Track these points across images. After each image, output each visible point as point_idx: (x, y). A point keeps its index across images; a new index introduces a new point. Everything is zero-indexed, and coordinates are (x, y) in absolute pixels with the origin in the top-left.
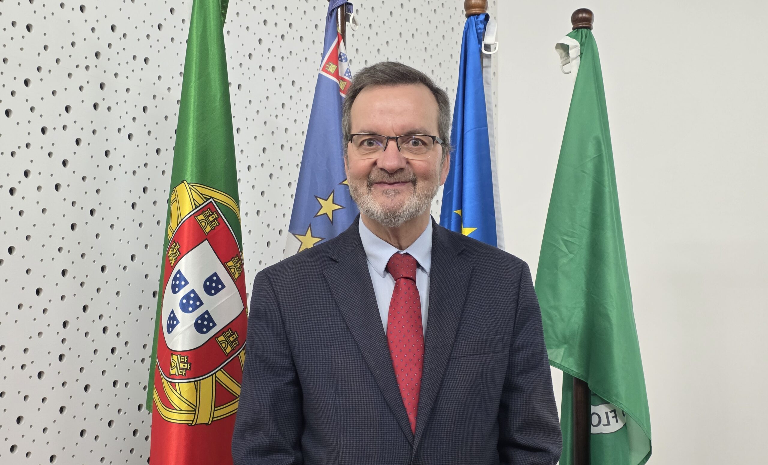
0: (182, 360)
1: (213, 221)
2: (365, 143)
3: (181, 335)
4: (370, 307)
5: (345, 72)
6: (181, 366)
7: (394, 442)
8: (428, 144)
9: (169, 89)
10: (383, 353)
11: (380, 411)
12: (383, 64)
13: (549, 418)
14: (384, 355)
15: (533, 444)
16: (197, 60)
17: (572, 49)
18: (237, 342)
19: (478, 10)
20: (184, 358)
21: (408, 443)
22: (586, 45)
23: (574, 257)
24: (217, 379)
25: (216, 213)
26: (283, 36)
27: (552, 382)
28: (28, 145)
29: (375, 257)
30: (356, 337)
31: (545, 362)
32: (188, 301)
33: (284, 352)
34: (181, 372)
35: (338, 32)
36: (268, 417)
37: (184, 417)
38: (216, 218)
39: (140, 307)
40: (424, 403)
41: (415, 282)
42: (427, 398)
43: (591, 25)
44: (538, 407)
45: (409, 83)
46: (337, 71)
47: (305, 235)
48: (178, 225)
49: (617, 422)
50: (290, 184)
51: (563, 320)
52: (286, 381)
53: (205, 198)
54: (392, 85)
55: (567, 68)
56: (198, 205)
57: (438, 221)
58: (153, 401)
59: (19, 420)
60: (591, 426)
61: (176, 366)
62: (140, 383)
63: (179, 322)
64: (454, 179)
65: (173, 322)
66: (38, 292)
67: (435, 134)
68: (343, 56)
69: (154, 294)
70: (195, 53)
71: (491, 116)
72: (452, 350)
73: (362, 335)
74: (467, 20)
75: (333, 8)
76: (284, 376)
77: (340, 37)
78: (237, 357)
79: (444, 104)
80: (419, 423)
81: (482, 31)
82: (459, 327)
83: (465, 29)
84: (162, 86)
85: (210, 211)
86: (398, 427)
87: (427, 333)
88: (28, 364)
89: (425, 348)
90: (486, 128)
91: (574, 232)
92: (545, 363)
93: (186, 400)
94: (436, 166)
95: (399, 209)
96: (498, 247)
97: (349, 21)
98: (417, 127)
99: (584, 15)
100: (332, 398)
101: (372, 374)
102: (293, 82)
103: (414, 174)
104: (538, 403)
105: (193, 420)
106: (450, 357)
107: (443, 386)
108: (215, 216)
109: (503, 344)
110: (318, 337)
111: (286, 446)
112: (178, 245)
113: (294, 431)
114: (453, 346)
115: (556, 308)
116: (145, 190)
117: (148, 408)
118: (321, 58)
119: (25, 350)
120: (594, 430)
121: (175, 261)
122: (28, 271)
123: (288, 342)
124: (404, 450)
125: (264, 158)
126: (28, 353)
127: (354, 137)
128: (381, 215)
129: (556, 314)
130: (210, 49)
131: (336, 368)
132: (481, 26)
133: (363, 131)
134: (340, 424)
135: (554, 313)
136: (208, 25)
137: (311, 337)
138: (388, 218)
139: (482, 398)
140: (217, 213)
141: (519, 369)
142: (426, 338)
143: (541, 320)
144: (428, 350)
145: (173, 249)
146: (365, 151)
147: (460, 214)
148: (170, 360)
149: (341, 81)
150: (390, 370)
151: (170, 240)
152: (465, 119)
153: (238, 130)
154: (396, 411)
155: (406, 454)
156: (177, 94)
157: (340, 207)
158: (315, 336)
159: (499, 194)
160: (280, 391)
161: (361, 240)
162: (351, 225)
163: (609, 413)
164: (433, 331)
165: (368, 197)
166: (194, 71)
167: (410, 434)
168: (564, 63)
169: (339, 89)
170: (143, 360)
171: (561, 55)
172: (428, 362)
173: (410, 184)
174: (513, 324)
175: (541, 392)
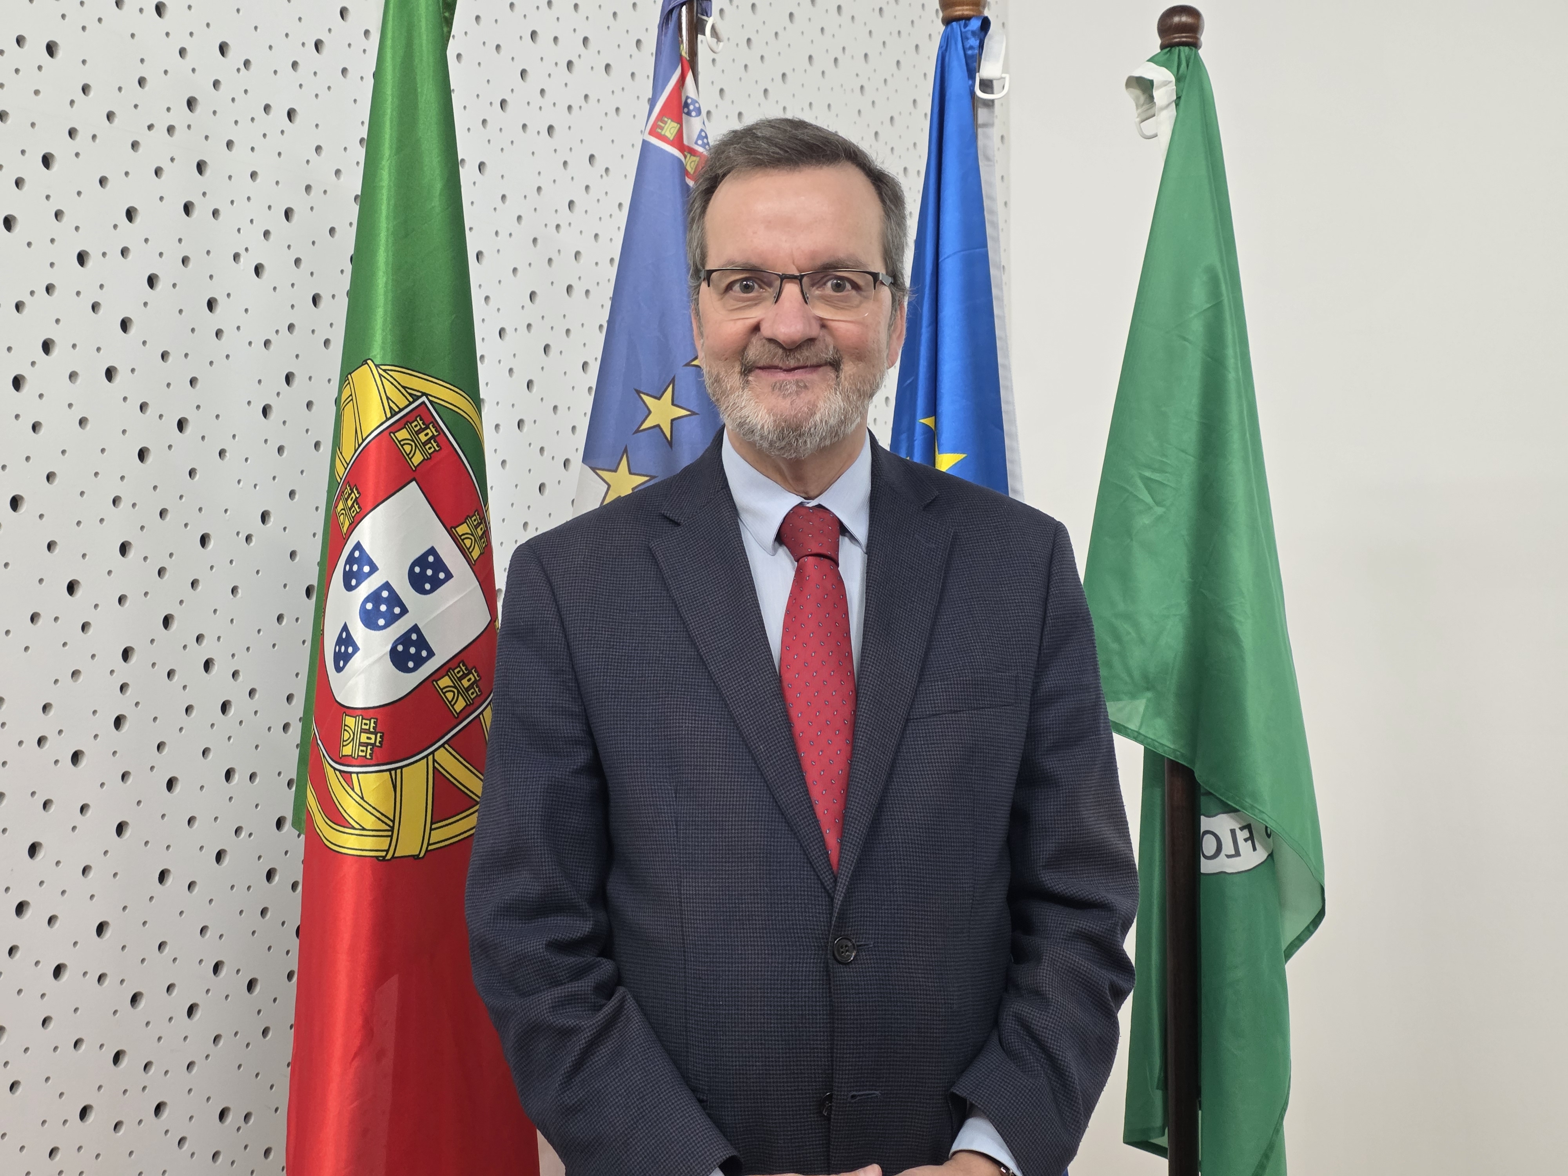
0: (364, 727)
1: (428, 441)
2: (737, 287)
3: (362, 676)
4: (745, 616)
5: (695, 137)
6: (364, 738)
7: (796, 889)
8: (863, 288)
9: (338, 172)
10: (773, 708)
11: (766, 827)
12: (771, 124)
13: (1112, 839)
14: (775, 711)
15: (1080, 893)
16: (394, 113)
17: (1160, 87)
18: (477, 690)
19: (967, 10)
20: (368, 722)
21: (823, 890)
22: (1188, 78)
23: (1165, 512)
24: (436, 765)
25: (433, 427)
26: (570, 64)
27: (1116, 766)
28: (49, 289)
29: (754, 513)
30: (716, 676)
31: (1102, 725)
32: (376, 607)
33: (569, 707)
34: (362, 751)
35: (681, 55)
36: (539, 840)
37: (369, 843)
38: (433, 437)
39: (280, 618)
40: (856, 810)
41: (837, 564)
42: (862, 799)
43: (1197, 39)
44: (1090, 817)
45: (824, 163)
46: (680, 134)
47: (615, 471)
48: (356, 451)
49: (1254, 849)
50: (585, 365)
51: (1142, 641)
52: (575, 767)
53: (410, 394)
54: (790, 169)
55: (1149, 127)
56: (397, 410)
57: (885, 442)
58: (305, 811)
59: (33, 850)
60: (1202, 858)
61: (353, 738)
62: (279, 774)
63: (359, 649)
64: (918, 355)
65: (346, 649)
66: (71, 588)
67: (878, 267)
68: (692, 103)
69: (309, 592)
70: (390, 99)
71: (995, 225)
72: (914, 701)
73: (730, 672)
74: (945, 31)
75: (671, 7)
76: (571, 756)
77: (686, 65)
78: (478, 719)
79: (895, 205)
80: (845, 850)
81: (976, 51)
82: (926, 654)
83: (940, 47)
84: (324, 166)
85: (421, 422)
86: (804, 859)
87: (861, 667)
88: (52, 735)
89: (857, 697)
90: (983, 250)
91: (1162, 461)
92: (1101, 728)
93: (374, 808)
94: (879, 333)
95: (807, 420)
96: (1011, 495)
97: (704, 34)
98: (842, 255)
99: (1184, 19)
100: (668, 799)
101: (750, 752)
102: (592, 157)
103: (837, 350)
104: (1089, 808)
105: (386, 848)
106: (909, 715)
107: (896, 774)
108: (431, 431)
109: (1016, 688)
110: (639, 677)
111: (575, 898)
112: (356, 492)
113: (591, 868)
114: (916, 694)
115: (1128, 617)
116: (289, 378)
117: (295, 824)
118: (648, 107)
119: (46, 708)
120: (1207, 867)
121: (350, 524)
122: (50, 546)
123: (579, 687)
124: (815, 905)
125: (532, 312)
126: (52, 712)
127: (714, 274)
128: (769, 433)
129: (1131, 630)
130: (419, 90)
131: (676, 739)
132: (973, 42)
133: (733, 263)
134: (686, 853)
135: (1125, 627)
136: (416, 41)
137: (626, 677)
138: (783, 438)
139: (974, 800)
140: (436, 425)
141: (1050, 739)
142: (859, 678)
143: (1093, 640)
144: (864, 701)
145: (347, 500)
146: (735, 302)
147: (932, 426)
148: (340, 727)
149: (689, 156)
150: (787, 743)
151: (339, 480)
152: (941, 232)
153: (479, 255)
154: (799, 826)
155: (819, 913)
156: (354, 183)
157: (688, 413)
158: (633, 673)
159: (1012, 386)
160: (561, 786)
161: (726, 479)
162: (707, 450)
163: (1238, 832)
164: (873, 663)
165: (742, 396)
166: (387, 136)
167: (827, 873)
168: (1144, 117)
169: (684, 172)
170: (286, 727)
171: (1137, 100)
172: (864, 726)
173: (828, 369)
174: (1037, 648)
175: (1095, 786)
